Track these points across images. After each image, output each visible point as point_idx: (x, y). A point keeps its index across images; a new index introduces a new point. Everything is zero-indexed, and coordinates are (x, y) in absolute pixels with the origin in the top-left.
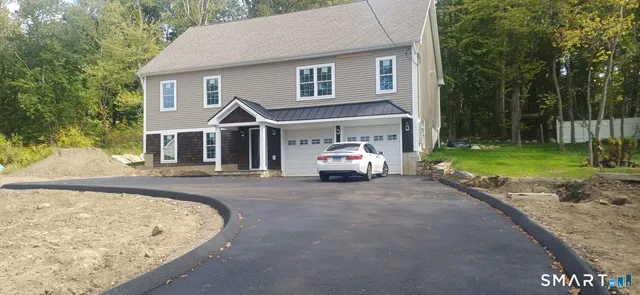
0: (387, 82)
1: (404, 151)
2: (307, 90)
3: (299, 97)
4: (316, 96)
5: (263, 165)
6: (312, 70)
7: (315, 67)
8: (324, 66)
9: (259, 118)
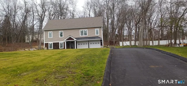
0: (97, 33)
1: (101, 45)
2: (82, 34)
3: (80, 36)
4: (84, 35)
5: (75, 48)
6: (83, 31)
7: (84, 30)
8: (85, 30)
9: (75, 39)
